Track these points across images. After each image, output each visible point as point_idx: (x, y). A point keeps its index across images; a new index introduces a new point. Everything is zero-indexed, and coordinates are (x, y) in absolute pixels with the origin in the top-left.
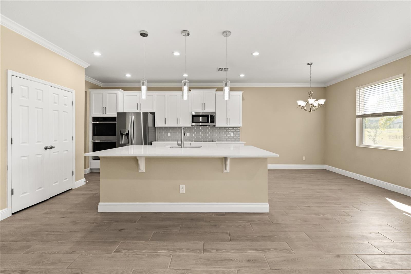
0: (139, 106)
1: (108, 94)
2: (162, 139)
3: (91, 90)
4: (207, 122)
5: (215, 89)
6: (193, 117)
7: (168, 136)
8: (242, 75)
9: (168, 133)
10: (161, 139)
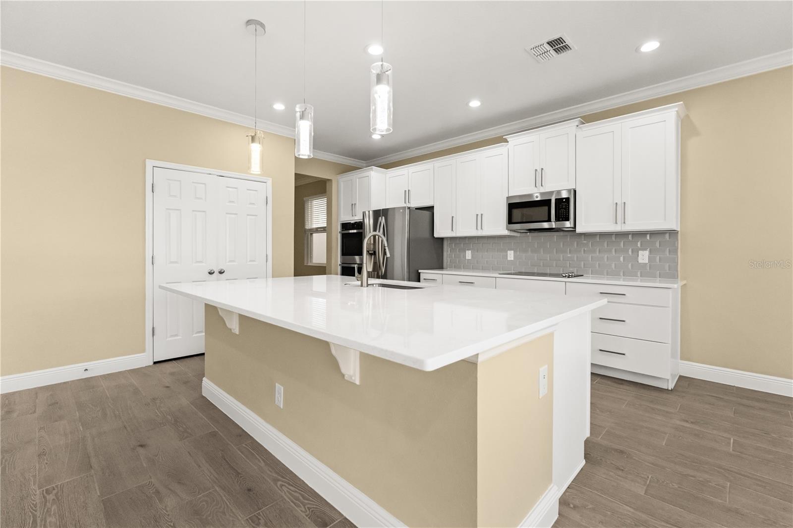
0: (407, 194)
1: (359, 178)
2: (455, 265)
3: (339, 177)
4: (547, 219)
5: (576, 122)
6: (512, 209)
7: (467, 258)
8: (650, 46)
9: (467, 251)
10: (453, 265)
